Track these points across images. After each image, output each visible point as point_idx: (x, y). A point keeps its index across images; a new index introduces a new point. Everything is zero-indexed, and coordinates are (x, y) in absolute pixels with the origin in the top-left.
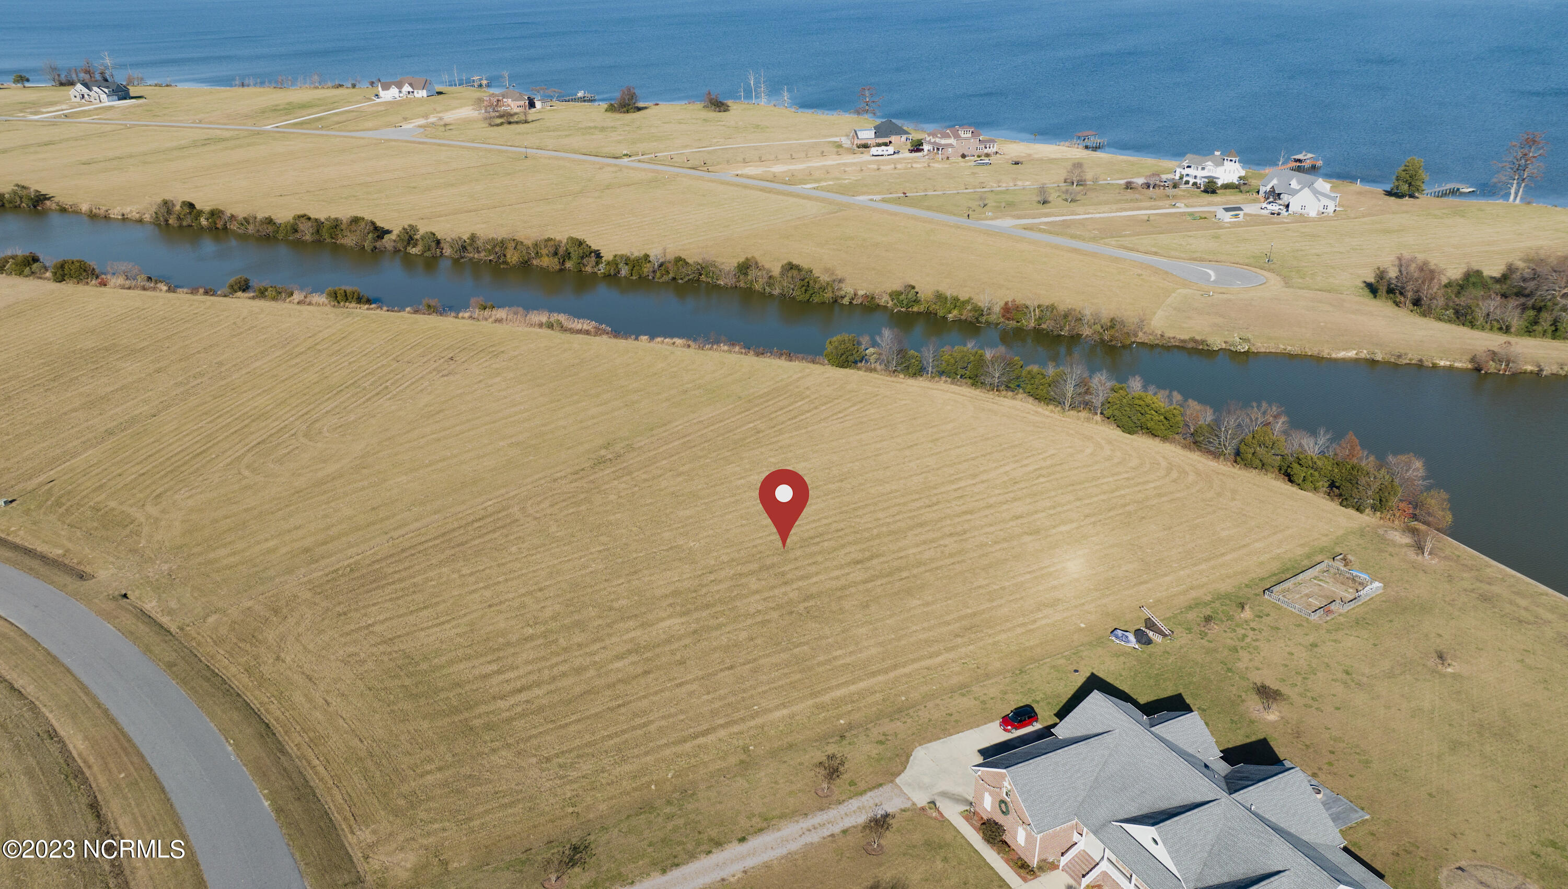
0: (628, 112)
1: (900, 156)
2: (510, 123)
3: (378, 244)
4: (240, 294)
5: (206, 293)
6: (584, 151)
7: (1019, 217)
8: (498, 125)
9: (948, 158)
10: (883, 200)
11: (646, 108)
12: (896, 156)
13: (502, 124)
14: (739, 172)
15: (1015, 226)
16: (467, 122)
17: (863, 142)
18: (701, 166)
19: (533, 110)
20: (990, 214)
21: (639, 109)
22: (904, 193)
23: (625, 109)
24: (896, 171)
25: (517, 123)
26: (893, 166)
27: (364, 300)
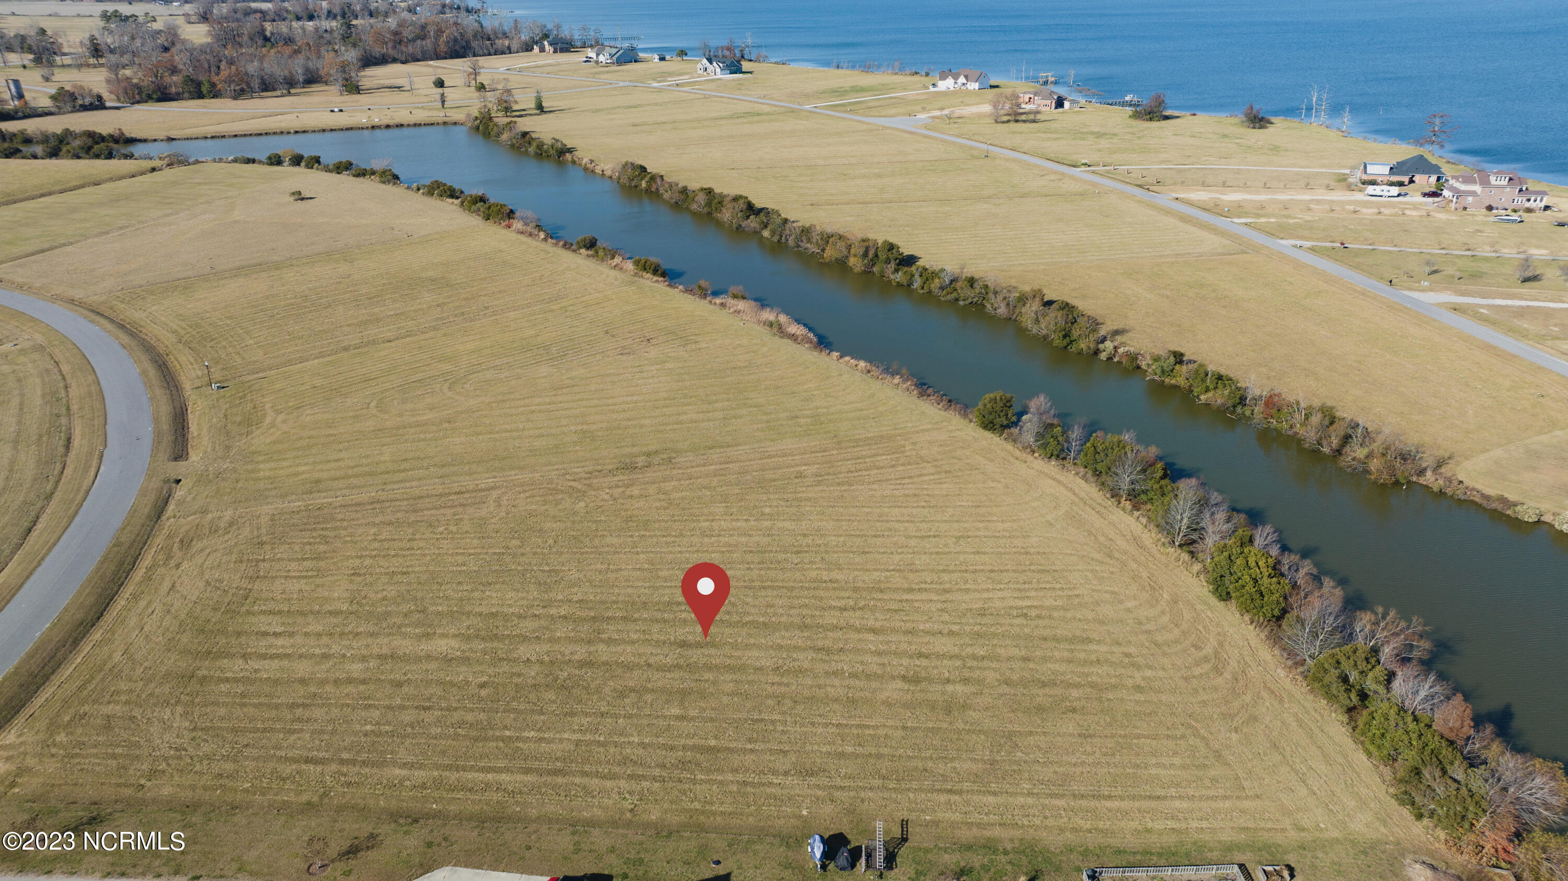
0: (1151, 119)
1: (1407, 199)
2: (1017, 121)
3: (744, 224)
4: (583, 251)
5: (564, 245)
6: (1052, 156)
7: (1463, 294)
8: (1003, 122)
9: (1465, 209)
10: (1312, 249)
11: (1177, 117)
12: (1400, 199)
13: (1008, 121)
14: (1181, 196)
15: (1440, 305)
16: (980, 116)
17: (1371, 178)
18: (1153, 185)
19: (1060, 110)
20: (1426, 283)
21: (1167, 118)
22: (1342, 244)
23: (1148, 117)
24: (1379, 217)
25: (1024, 121)
26: (1376, 210)
27: (659, 272)
